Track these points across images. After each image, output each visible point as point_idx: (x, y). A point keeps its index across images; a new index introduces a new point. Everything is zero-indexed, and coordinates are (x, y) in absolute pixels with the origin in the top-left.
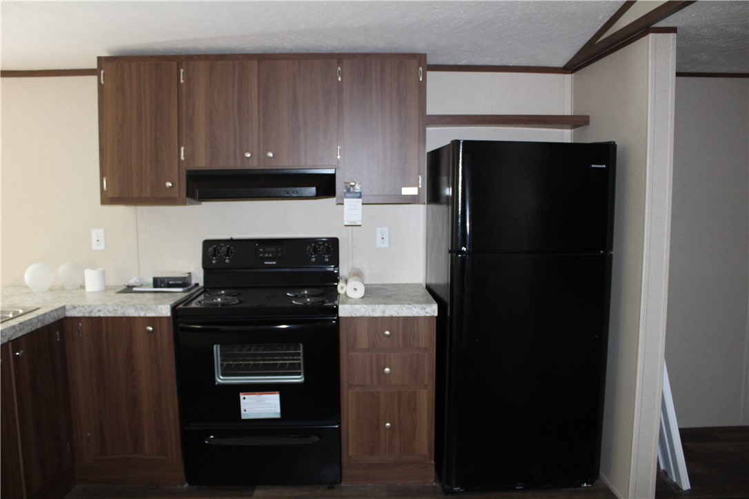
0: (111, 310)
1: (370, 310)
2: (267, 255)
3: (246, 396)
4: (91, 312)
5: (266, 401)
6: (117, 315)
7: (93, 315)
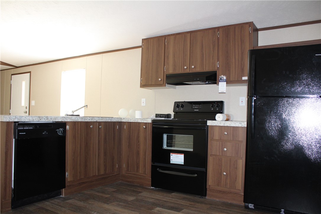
0: (134, 120)
1: (219, 123)
2: (196, 107)
3: (172, 154)
4: (128, 120)
5: (179, 157)
6: (135, 122)
7: (129, 121)
